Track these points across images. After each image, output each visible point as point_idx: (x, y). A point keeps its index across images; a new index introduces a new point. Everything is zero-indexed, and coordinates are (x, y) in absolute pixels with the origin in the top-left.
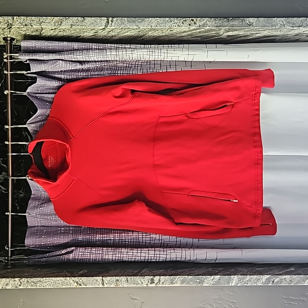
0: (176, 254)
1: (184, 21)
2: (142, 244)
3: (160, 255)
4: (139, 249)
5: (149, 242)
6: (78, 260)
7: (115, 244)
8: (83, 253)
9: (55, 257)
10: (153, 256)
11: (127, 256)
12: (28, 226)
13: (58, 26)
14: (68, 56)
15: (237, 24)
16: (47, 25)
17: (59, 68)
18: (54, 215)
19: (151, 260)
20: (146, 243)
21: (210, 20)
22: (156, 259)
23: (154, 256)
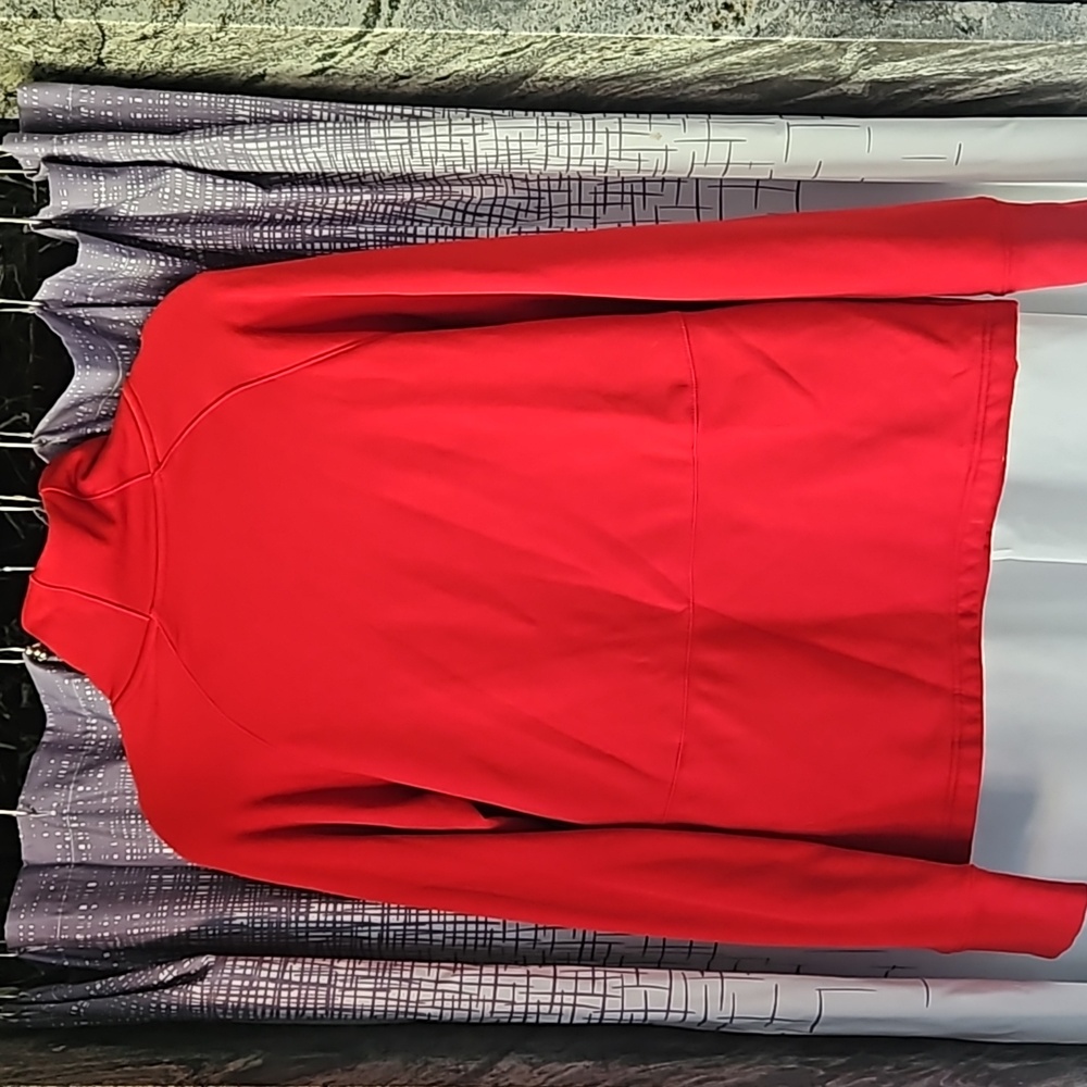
0: (646, 993)
1: (692, 8)
2: (500, 942)
3: (578, 997)
4: (486, 970)
5: (533, 937)
6: (225, 1013)
7: (387, 943)
8: (247, 983)
9: (127, 997)
10: (548, 999)
11: (434, 1000)
12: (21, 863)
13: (170, 19)
14: (207, 140)
15: (915, 26)
16: (120, 14)
17: (171, 201)
18: (136, 815)
19: (538, 1018)
20: (517, 940)
21: (803, 9)
22: (561, 1014)
23: (549, 1001)
